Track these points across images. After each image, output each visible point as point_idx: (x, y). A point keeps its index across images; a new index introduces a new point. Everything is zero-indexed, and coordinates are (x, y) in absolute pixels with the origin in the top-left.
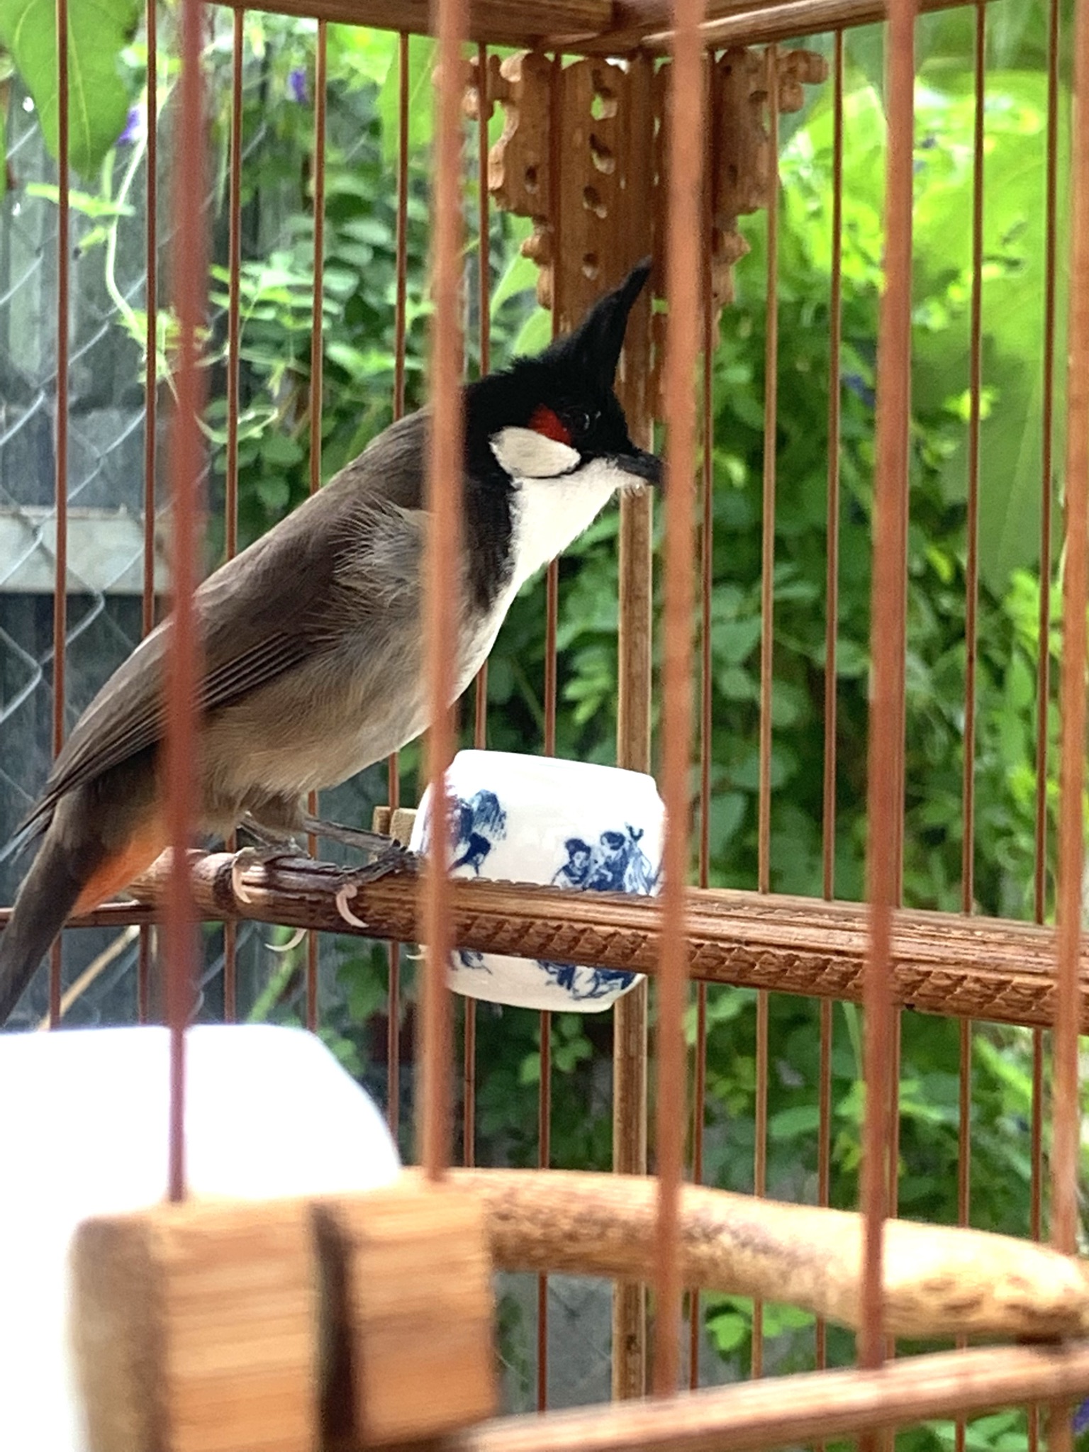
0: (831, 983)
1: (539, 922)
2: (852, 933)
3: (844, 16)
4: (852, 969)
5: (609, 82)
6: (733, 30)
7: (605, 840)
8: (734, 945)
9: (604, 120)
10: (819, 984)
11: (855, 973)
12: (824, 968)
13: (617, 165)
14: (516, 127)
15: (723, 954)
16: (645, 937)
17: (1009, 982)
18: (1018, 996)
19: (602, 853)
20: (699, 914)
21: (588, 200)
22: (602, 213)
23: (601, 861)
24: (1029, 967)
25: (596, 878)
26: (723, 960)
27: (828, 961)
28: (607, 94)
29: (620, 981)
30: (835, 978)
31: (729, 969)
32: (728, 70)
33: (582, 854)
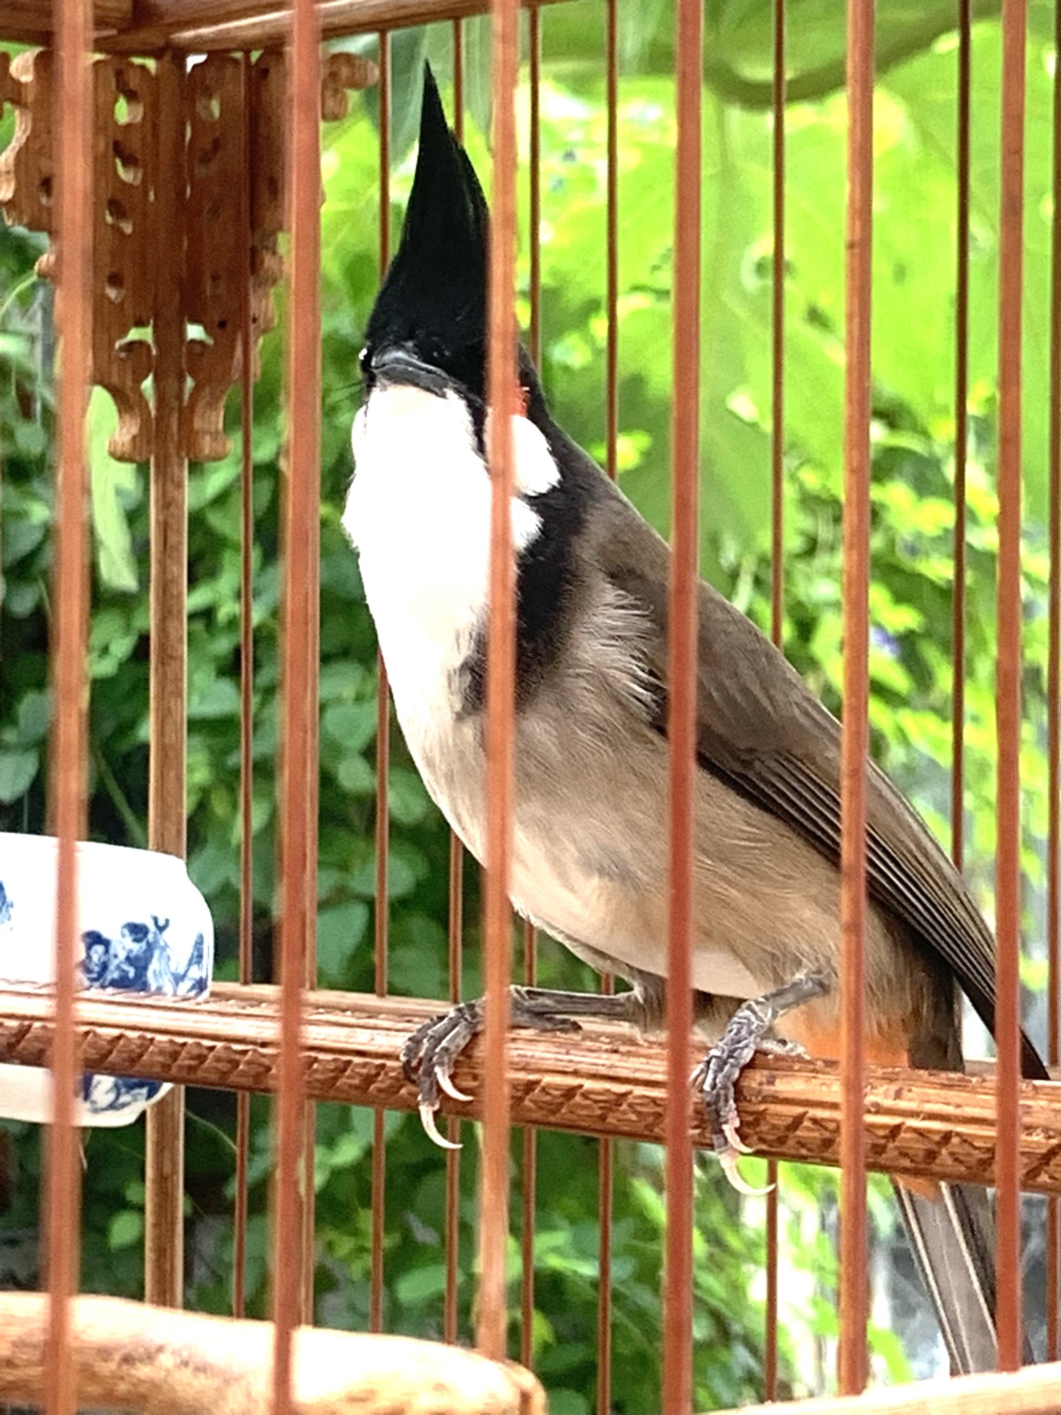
0: (350, 1086)
1: (37, 1025)
2: (375, 1032)
3: (388, 16)
4: (373, 1072)
5: (134, 82)
6: (268, 29)
7: (126, 931)
8: (250, 1047)
9: (129, 126)
10: (338, 1089)
11: (378, 1074)
12: (345, 1070)
13: (145, 174)
14: (28, 132)
15: (237, 1057)
16: (152, 1040)
17: (537, 1082)
18: (547, 1098)
19: (123, 945)
20: (210, 1013)
21: (112, 214)
22: (128, 228)
23: (122, 956)
24: (560, 1066)
25: (116, 975)
26: (237, 1063)
27: (349, 1062)
28: (131, 96)
29: (145, 1091)
30: (356, 1081)
31: (243, 1074)
32: (265, 73)
33: (99, 949)
